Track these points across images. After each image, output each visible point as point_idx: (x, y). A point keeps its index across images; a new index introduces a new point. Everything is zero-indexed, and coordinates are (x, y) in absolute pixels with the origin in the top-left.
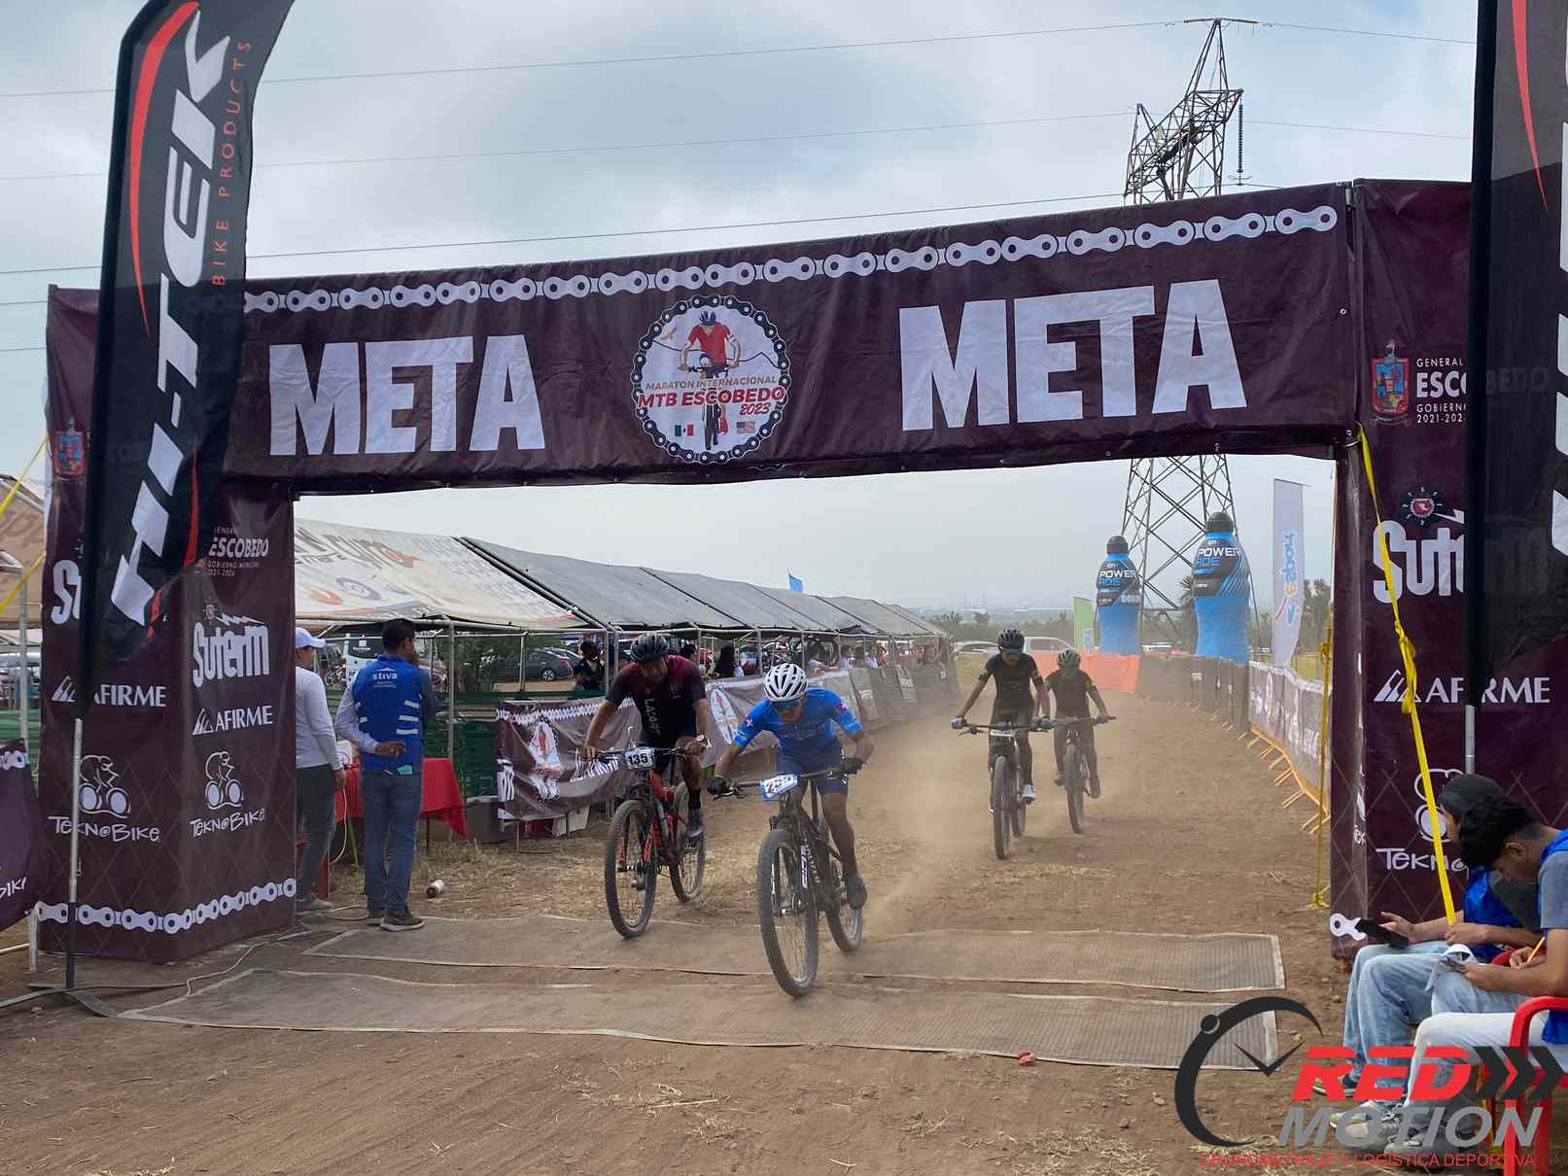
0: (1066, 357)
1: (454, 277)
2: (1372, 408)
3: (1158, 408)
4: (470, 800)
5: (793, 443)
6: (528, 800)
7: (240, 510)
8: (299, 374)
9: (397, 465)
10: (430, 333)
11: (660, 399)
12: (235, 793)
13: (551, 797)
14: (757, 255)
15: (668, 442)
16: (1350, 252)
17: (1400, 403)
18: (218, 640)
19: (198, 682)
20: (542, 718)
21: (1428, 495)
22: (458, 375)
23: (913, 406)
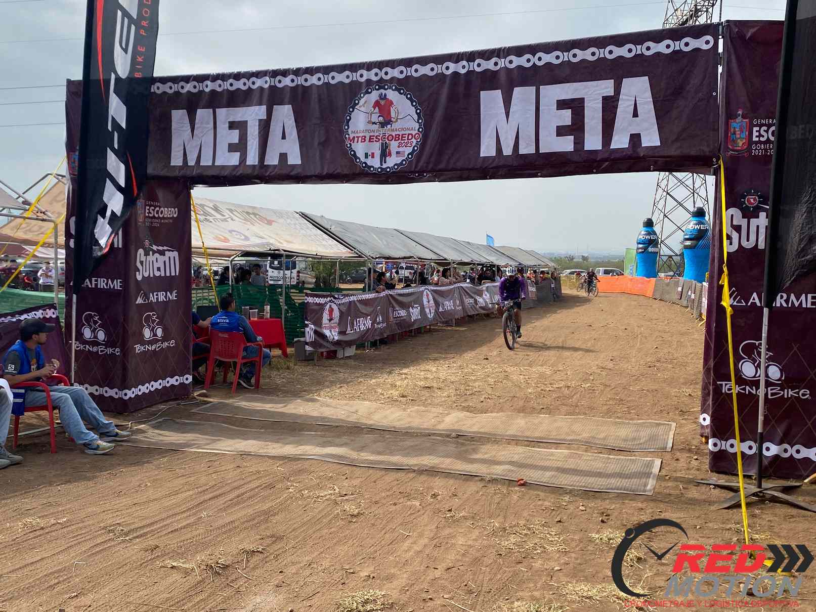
0: (566, 118)
1: (258, 74)
2: (728, 148)
3: (614, 146)
5: (424, 163)
6: (321, 341)
7: (160, 194)
8: (185, 125)
9: (230, 171)
10: (247, 104)
11: (358, 140)
12: (159, 332)
13: (334, 340)
14: (408, 62)
15: (362, 162)
17: (743, 144)
18: (151, 258)
19: (139, 278)
20: (330, 301)
21: (755, 194)
22: (259, 125)
23: (486, 144)
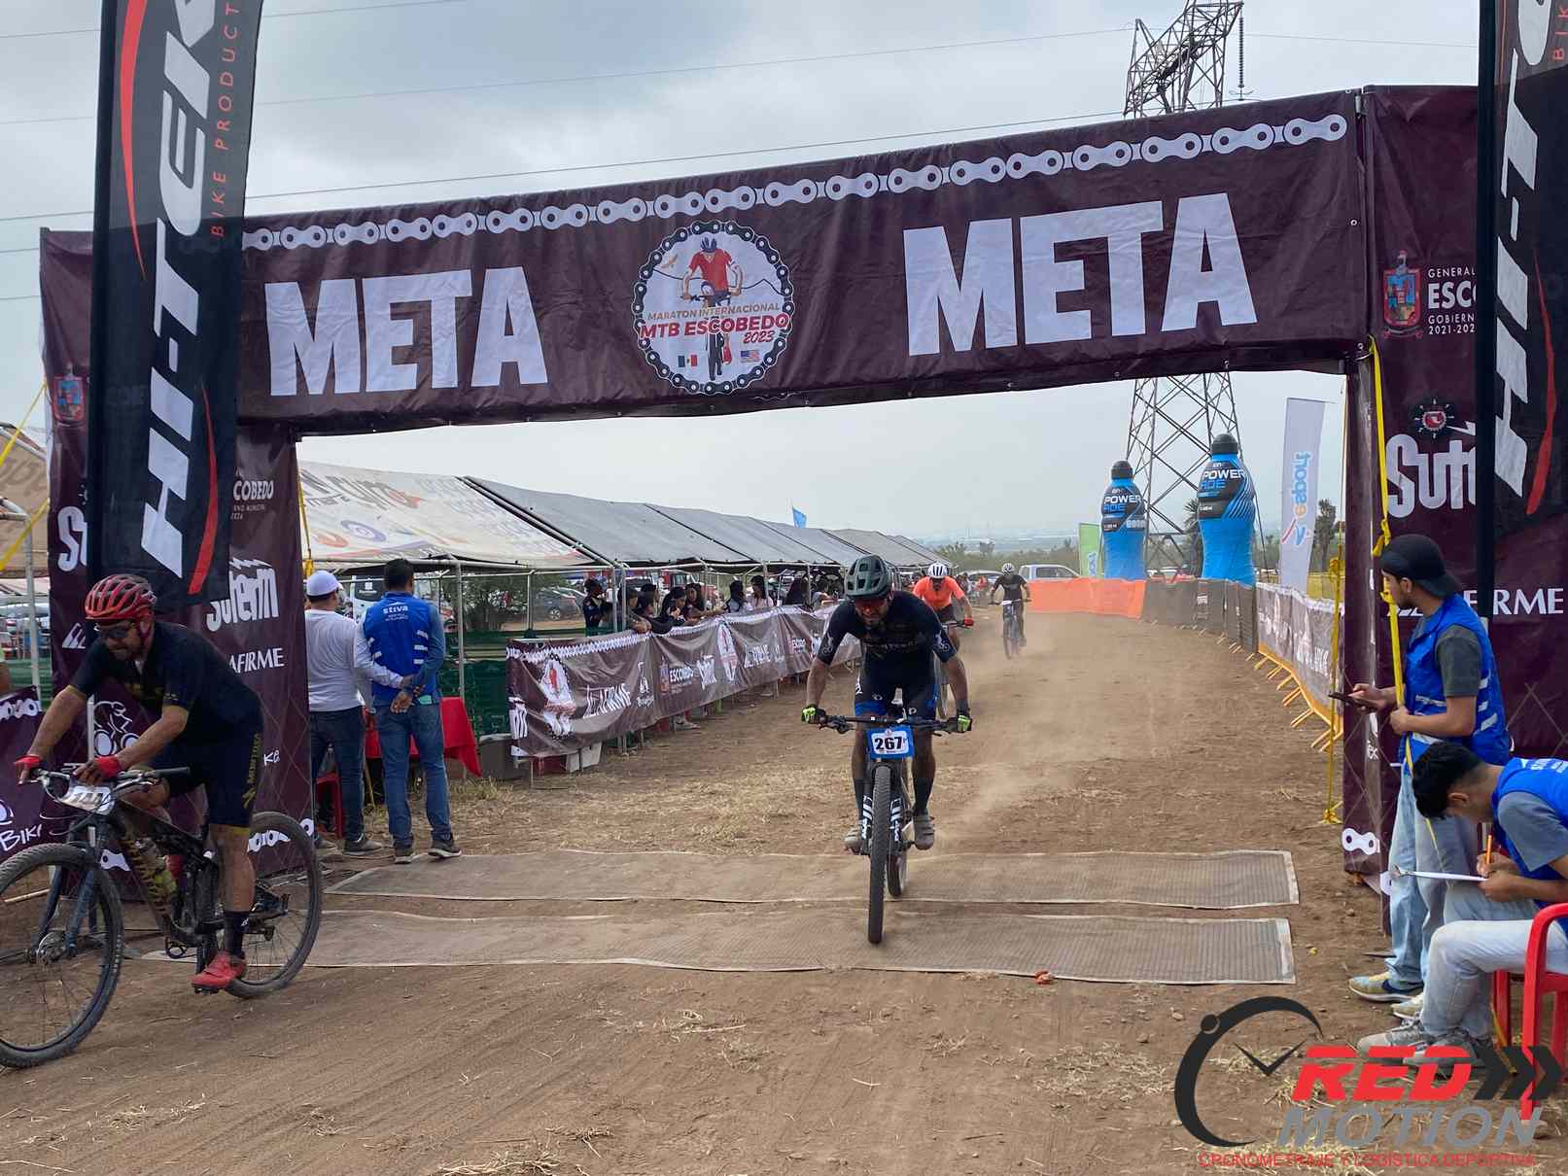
0: (1073, 277)
1: (450, 209)
2: (1385, 321)
3: (1167, 326)
4: (483, 738)
5: (797, 373)
6: (541, 736)
7: (244, 450)
8: (296, 313)
9: (399, 401)
10: (428, 266)
11: (663, 331)
13: (566, 732)
14: (758, 178)
15: (672, 374)
16: (1360, 162)
17: (1411, 314)
19: (213, 626)
20: (553, 656)
21: (1440, 408)
22: (457, 309)
23: (919, 330)
